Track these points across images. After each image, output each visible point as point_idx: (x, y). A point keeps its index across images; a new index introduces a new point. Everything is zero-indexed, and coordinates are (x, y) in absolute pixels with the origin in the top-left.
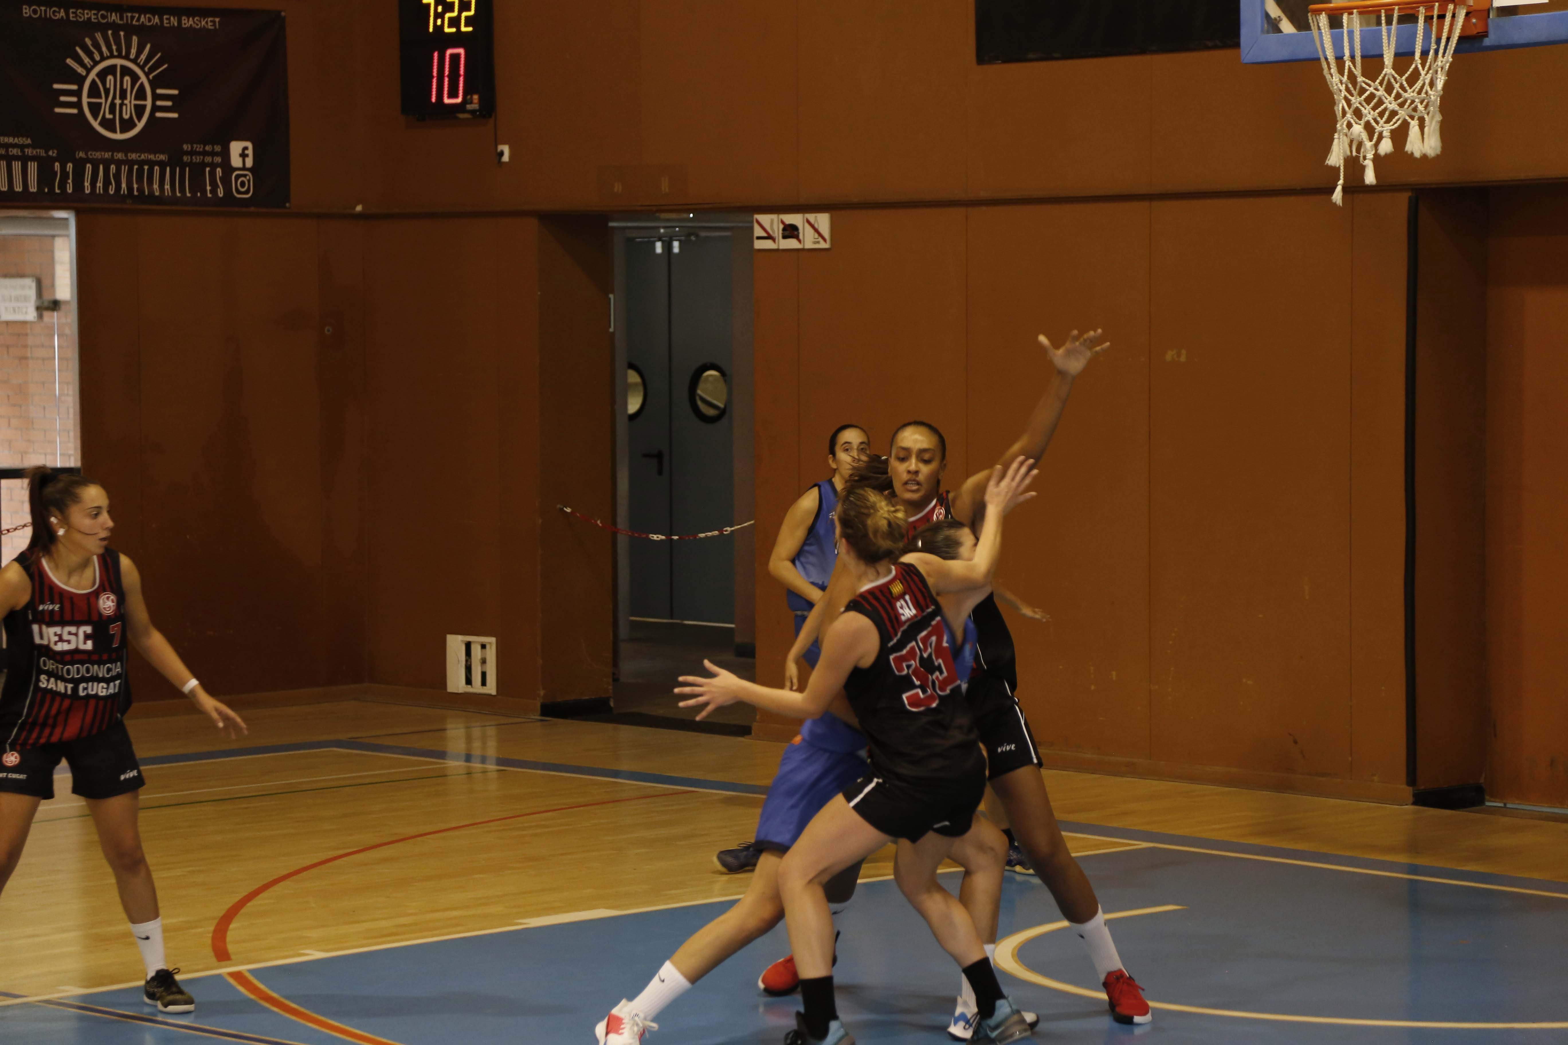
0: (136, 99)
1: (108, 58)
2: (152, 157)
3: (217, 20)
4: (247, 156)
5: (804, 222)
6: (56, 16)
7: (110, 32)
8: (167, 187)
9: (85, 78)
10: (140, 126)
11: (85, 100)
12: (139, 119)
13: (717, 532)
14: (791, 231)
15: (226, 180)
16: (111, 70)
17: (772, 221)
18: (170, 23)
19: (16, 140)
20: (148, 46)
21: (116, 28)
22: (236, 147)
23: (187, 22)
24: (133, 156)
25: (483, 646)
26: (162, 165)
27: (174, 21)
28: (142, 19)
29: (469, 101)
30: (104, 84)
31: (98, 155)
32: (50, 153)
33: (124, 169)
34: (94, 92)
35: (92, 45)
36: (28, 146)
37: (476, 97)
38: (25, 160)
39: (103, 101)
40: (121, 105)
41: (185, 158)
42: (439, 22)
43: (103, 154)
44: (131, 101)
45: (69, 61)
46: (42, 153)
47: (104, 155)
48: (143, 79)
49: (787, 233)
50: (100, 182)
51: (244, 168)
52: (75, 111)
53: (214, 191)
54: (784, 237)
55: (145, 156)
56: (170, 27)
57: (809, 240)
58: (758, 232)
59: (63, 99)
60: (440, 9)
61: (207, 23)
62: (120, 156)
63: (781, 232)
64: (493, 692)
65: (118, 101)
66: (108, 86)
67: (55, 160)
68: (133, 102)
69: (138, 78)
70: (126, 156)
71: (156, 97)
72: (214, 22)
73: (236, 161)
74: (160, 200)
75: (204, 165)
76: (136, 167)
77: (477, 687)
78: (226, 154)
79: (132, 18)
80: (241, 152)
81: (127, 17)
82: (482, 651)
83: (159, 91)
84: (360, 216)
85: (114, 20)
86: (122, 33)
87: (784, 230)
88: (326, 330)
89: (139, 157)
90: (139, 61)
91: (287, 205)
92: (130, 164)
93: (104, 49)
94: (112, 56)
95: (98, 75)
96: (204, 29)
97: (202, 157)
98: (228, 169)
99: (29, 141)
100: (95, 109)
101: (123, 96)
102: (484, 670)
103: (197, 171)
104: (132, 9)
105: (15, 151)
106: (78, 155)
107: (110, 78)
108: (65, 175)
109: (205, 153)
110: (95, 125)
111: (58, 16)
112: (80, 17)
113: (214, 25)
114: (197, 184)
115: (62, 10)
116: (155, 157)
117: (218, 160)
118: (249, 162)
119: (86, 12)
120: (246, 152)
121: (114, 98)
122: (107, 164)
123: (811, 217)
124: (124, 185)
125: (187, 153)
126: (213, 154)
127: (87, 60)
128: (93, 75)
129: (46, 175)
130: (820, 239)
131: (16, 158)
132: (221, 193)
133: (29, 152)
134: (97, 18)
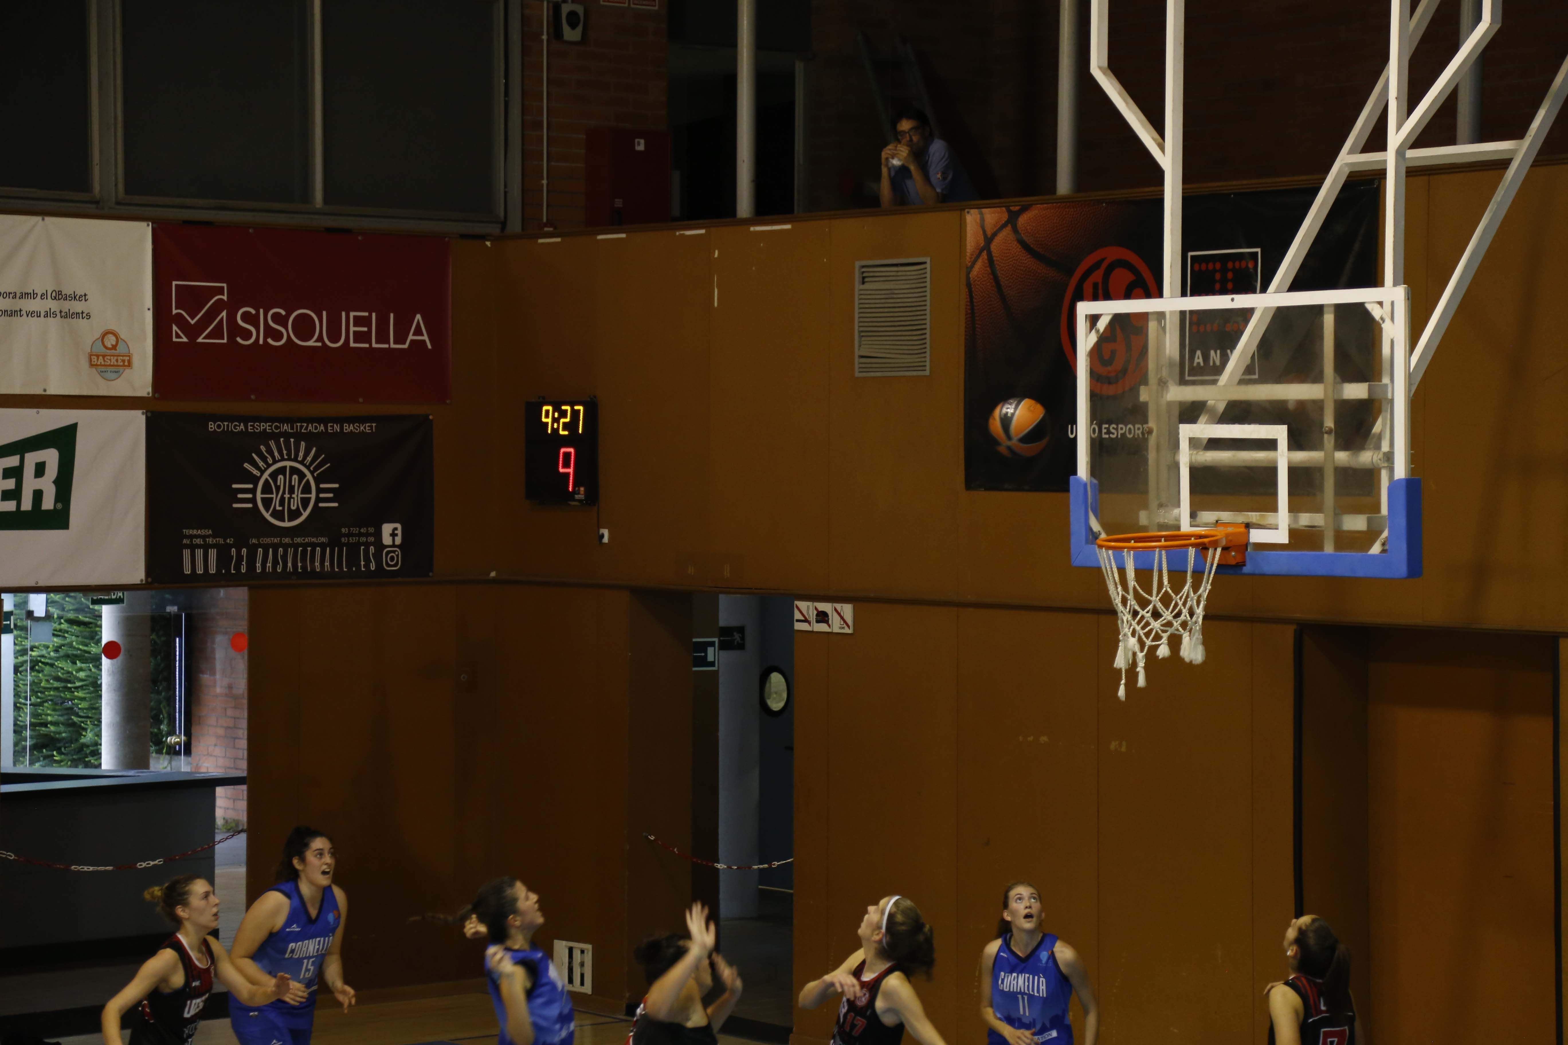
0: (302, 493)
1: (279, 461)
2: (314, 540)
3: (374, 425)
4: (397, 535)
5: (832, 610)
6: (237, 429)
7: (282, 440)
8: (327, 564)
9: (259, 478)
10: (305, 515)
11: (259, 496)
12: (305, 510)
13: (767, 865)
14: (822, 617)
15: (378, 556)
16: (282, 470)
17: (808, 607)
18: (333, 430)
19: (199, 532)
20: (314, 449)
21: (287, 435)
22: (387, 529)
23: (348, 428)
24: (298, 540)
25: (582, 952)
26: (323, 546)
27: (337, 428)
28: (310, 427)
29: (577, 492)
30: (275, 482)
31: (268, 540)
32: (228, 541)
33: (291, 551)
34: (267, 489)
35: (266, 451)
36: (209, 536)
37: (582, 489)
38: (206, 547)
39: (274, 496)
40: (289, 499)
41: (343, 540)
42: (556, 426)
43: (272, 539)
44: (298, 496)
45: (246, 465)
46: (221, 541)
47: (274, 540)
48: (309, 476)
49: (819, 618)
50: (270, 563)
51: (394, 546)
52: (250, 505)
53: (367, 565)
54: (818, 622)
55: (308, 540)
56: (334, 432)
57: (836, 626)
58: (797, 615)
59: (240, 496)
60: (556, 415)
61: (365, 428)
62: (287, 540)
63: (815, 617)
64: (589, 992)
65: (287, 496)
66: (279, 484)
67: (231, 546)
68: (300, 496)
69: (305, 476)
70: (292, 540)
71: (319, 490)
72: (371, 427)
73: (387, 540)
74: (322, 575)
75: (359, 544)
76: (300, 549)
77: (577, 987)
78: (378, 534)
79: (301, 427)
80: (391, 532)
81: (297, 426)
82: (581, 955)
83: (322, 486)
84: (494, 581)
85: (286, 430)
86: (292, 440)
87: (817, 615)
88: (462, 676)
89: (304, 540)
90: (305, 462)
91: (431, 574)
92: (296, 546)
93: (276, 454)
94: (283, 459)
95: (271, 475)
96: (363, 433)
97: (357, 538)
98: (380, 546)
99: (210, 532)
100: (267, 503)
101: (292, 490)
102: (582, 972)
103: (353, 550)
104: (301, 420)
105: (198, 541)
106: (251, 541)
107: (281, 477)
108: (240, 558)
109: (360, 535)
110: (267, 516)
111: (238, 429)
112: (257, 429)
113: (372, 429)
114: (353, 560)
115: (242, 424)
116: (317, 540)
117: (372, 539)
118: (398, 541)
119: (262, 424)
120: (396, 532)
121: (284, 493)
122: (275, 547)
123: (838, 606)
124: (290, 564)
125: (345, 535)
126: (367, 535)
127: (261, 464)
128: (266, 475)
129: (224, 559)
130: (845, 625)
131: (199, 546)
132: (373, 567)
133: (210, 541)
134: (272, 429)
